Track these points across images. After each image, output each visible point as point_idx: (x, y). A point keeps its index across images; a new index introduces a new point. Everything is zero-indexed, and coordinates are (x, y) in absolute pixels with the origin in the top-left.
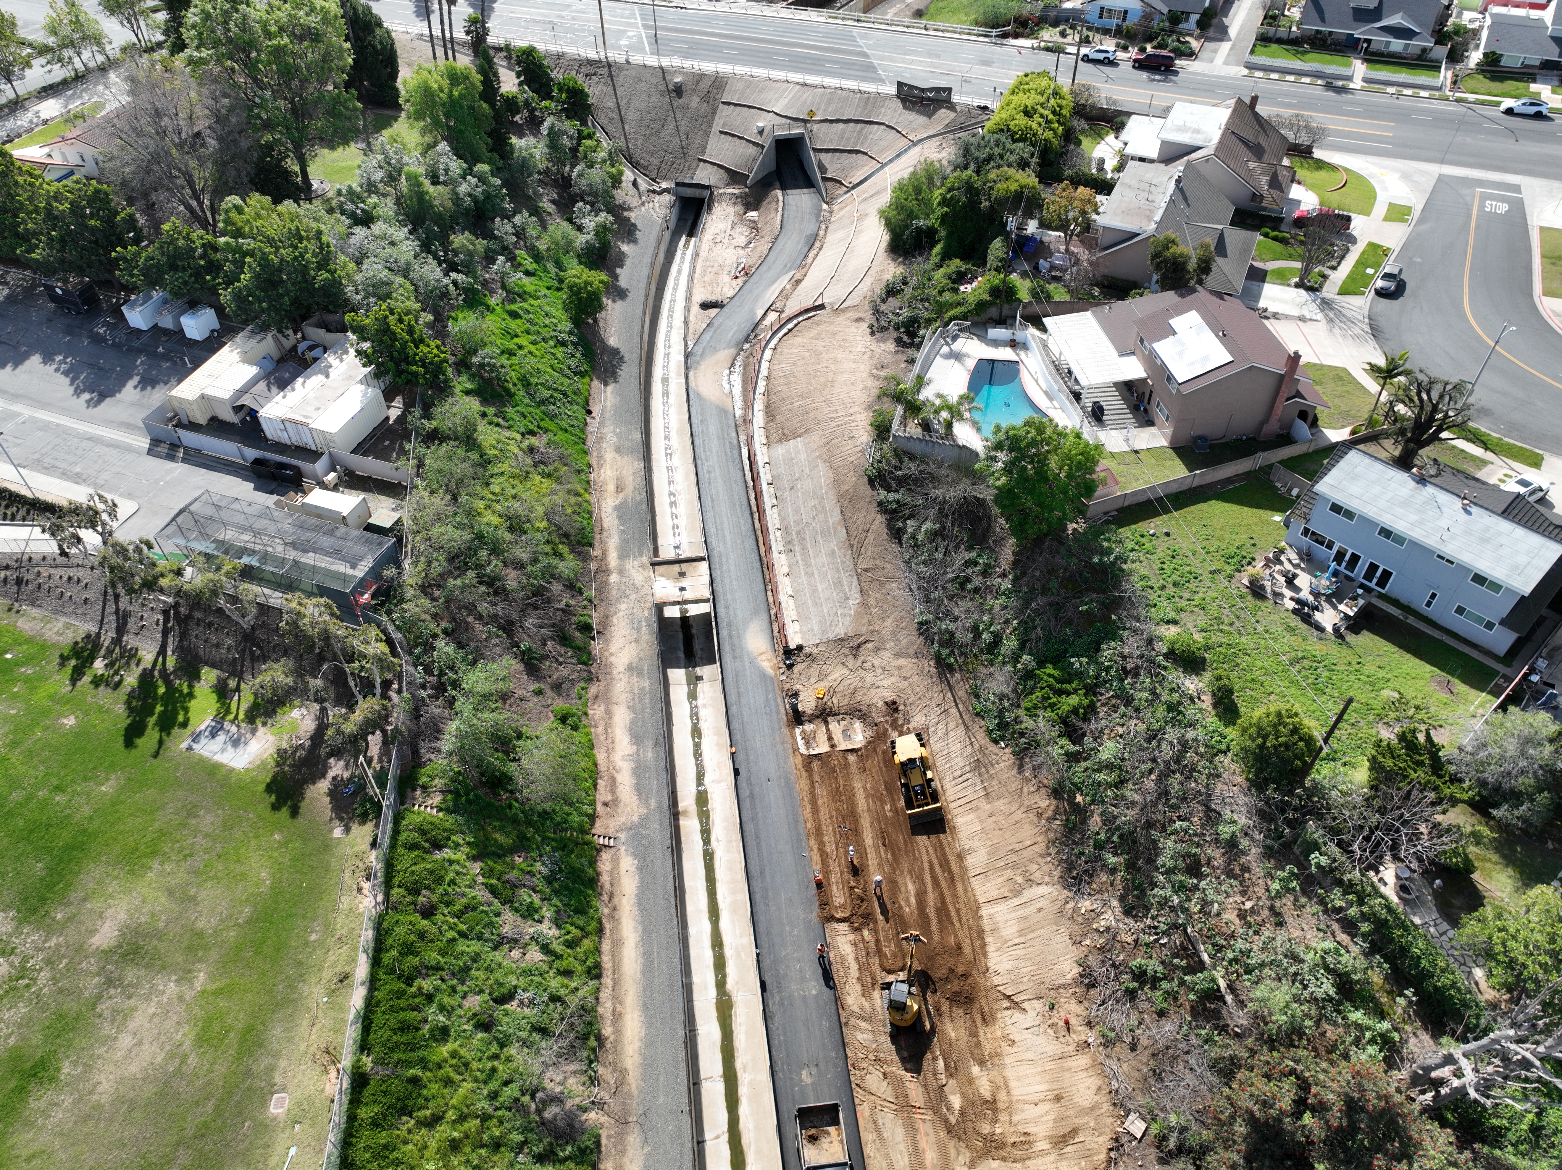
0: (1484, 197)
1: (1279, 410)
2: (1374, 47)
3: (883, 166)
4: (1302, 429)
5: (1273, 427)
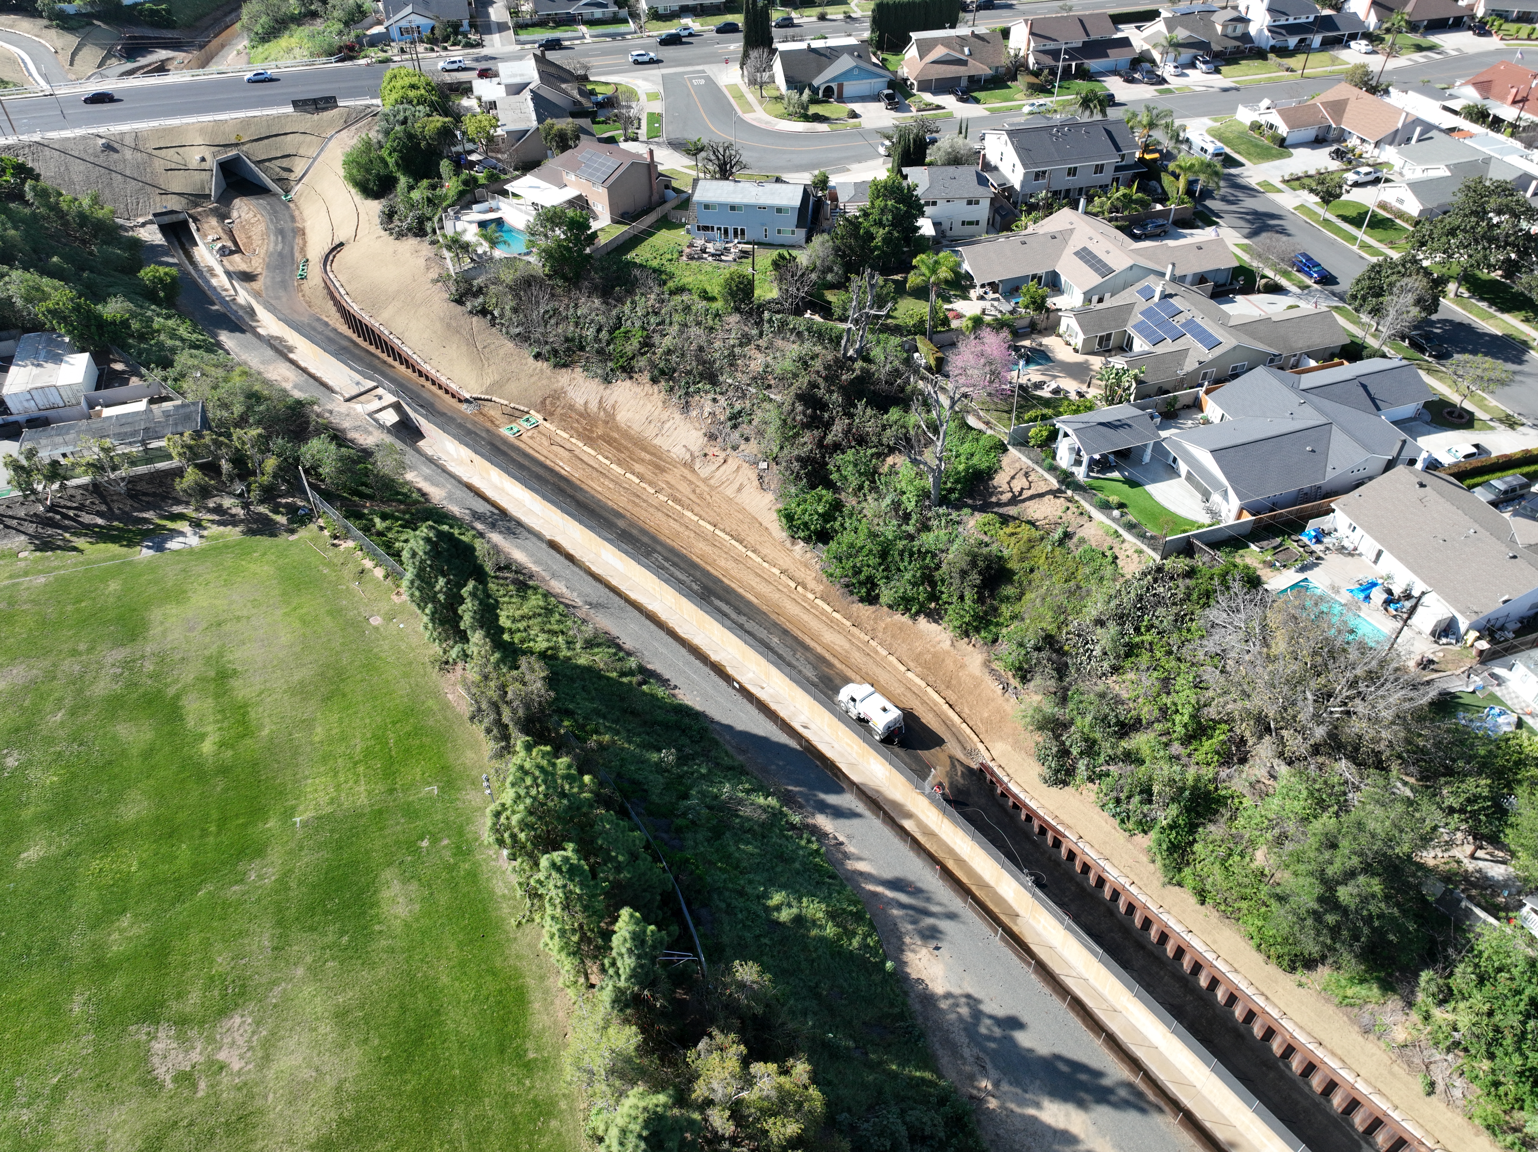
0: (690, 79)
1: (655, 186)
2: (585, 17)
3: (315, 159)
4: (670, 193)
5: (656, 197)
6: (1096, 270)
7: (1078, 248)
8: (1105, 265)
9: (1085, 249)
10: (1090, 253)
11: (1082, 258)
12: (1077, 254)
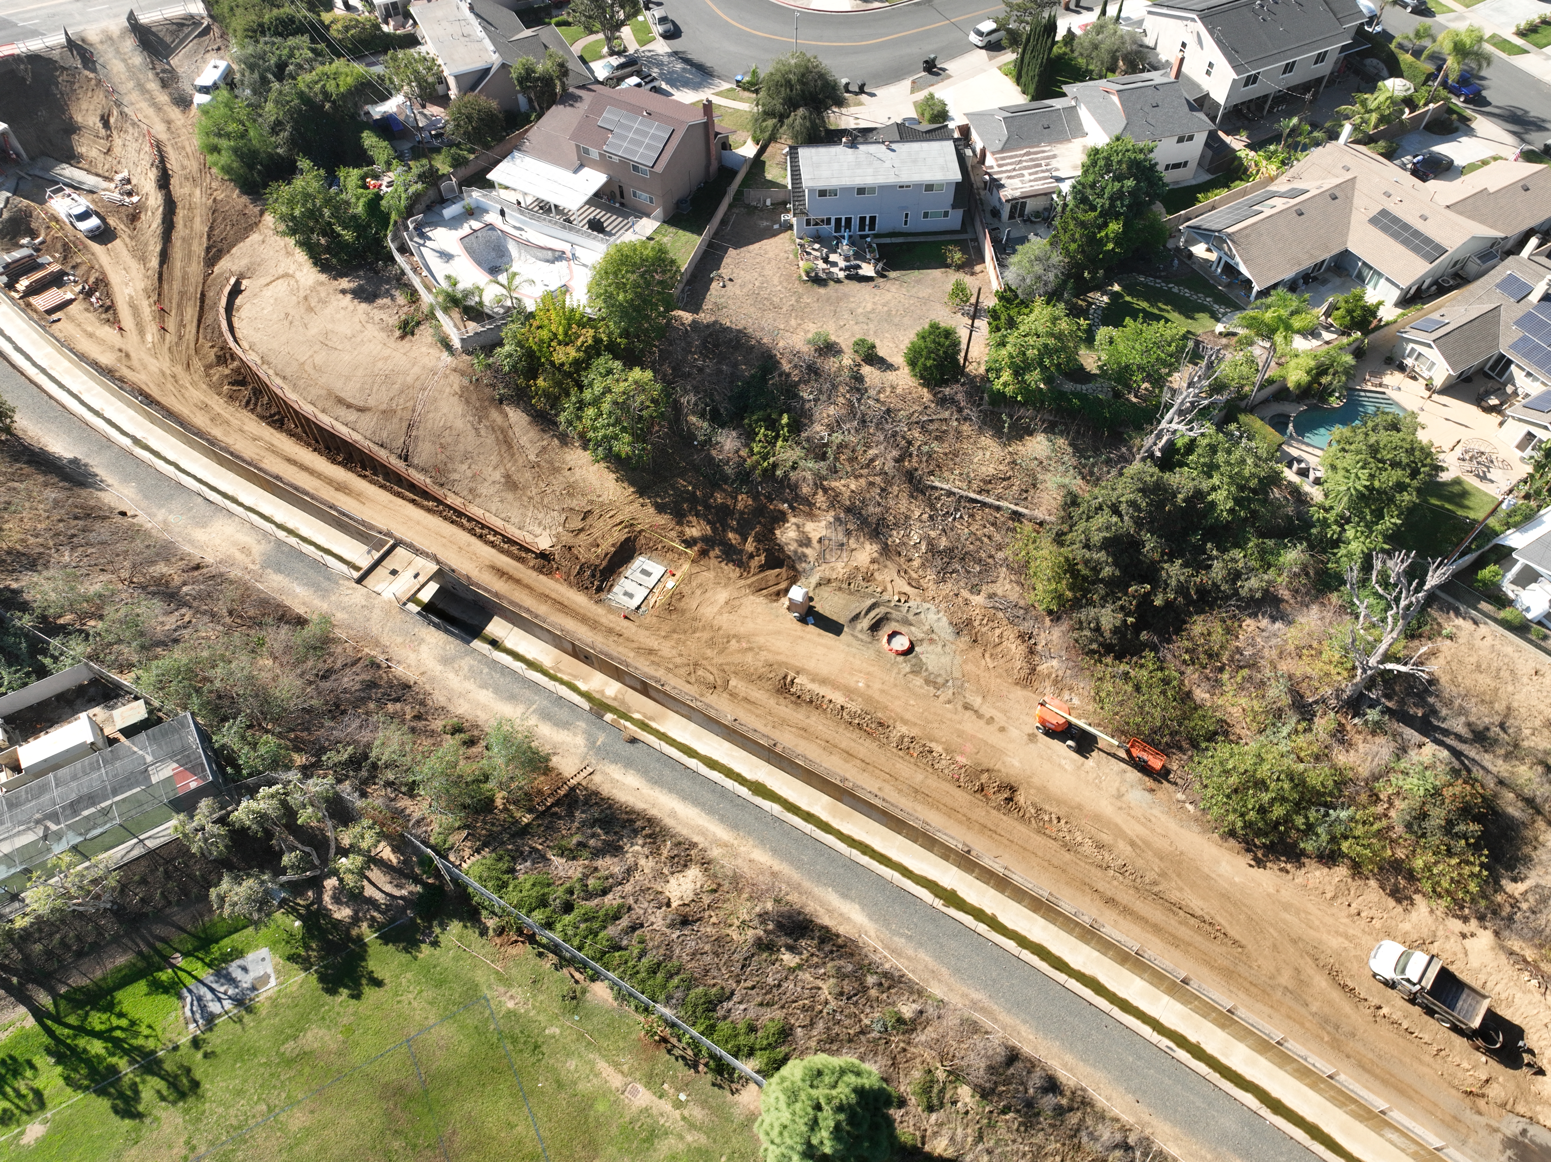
6: (1416, 250)
7: (1374, 211)
8: (1428, 241)
9: (1384, 213)
10: (1396, 220)
11: (1385, 229)
12: (1374, 221)
